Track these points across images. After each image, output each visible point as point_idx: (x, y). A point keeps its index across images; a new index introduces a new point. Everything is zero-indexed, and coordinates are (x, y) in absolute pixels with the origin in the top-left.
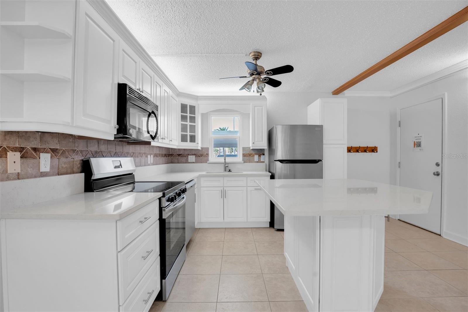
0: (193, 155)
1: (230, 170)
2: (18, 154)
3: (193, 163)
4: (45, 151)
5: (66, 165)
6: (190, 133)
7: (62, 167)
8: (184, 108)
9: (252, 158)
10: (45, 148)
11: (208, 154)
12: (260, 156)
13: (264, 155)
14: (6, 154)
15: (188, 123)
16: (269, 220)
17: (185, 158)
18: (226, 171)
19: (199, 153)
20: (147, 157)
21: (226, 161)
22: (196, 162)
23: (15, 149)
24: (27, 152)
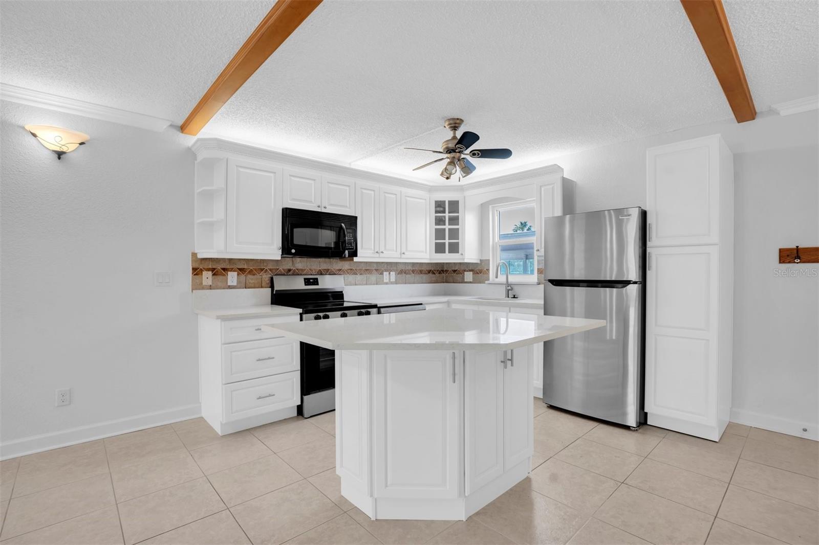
0: (470, 271)
1: (516, 296)
2: (210, 273)
3: (470, 282)
4: (232, 270)
5: (254, 281)
6: (449, 239)
7: (250, 283)
8: (440, 206)
10: (233, 269)
11: (489, 270)
14: (202, 273)
15: (447, 227)
17: (461, 275)
18: (508, 297)
19: (477, 269)
20: (382, 274)
21: (509, 281)
22: (474, 282)
23: (208, 270)
24: (217, 271)
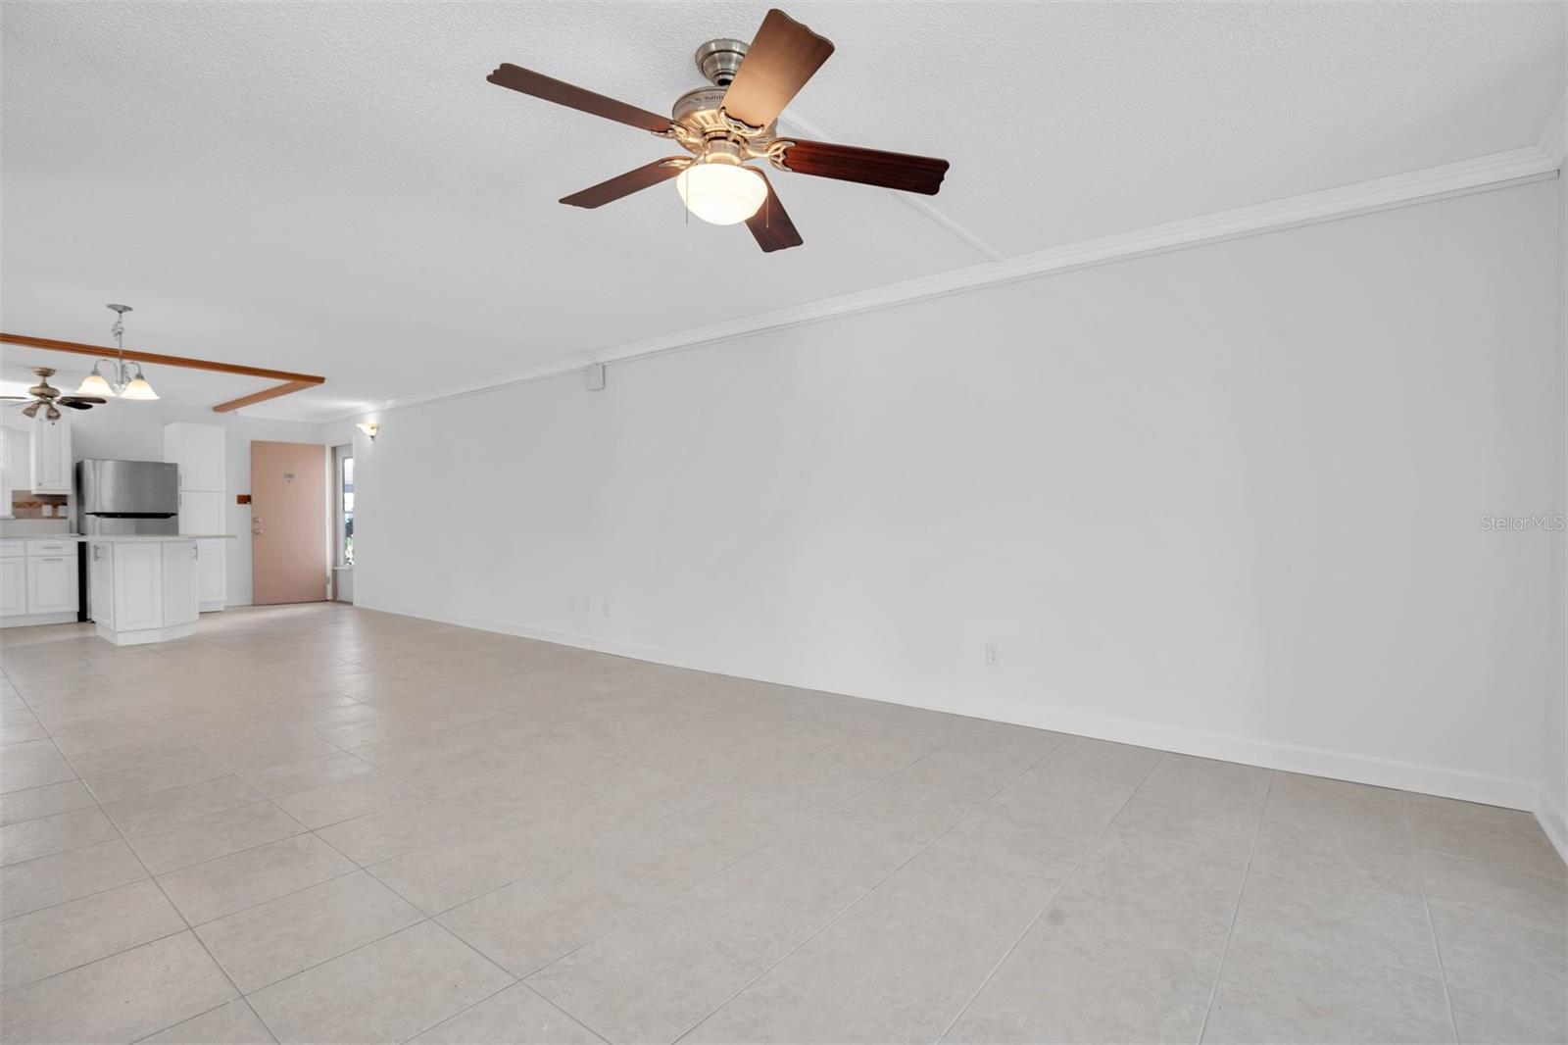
9: (37, 510)
12: (55, 506)
13: (65, 504)
16: (77, 609)
